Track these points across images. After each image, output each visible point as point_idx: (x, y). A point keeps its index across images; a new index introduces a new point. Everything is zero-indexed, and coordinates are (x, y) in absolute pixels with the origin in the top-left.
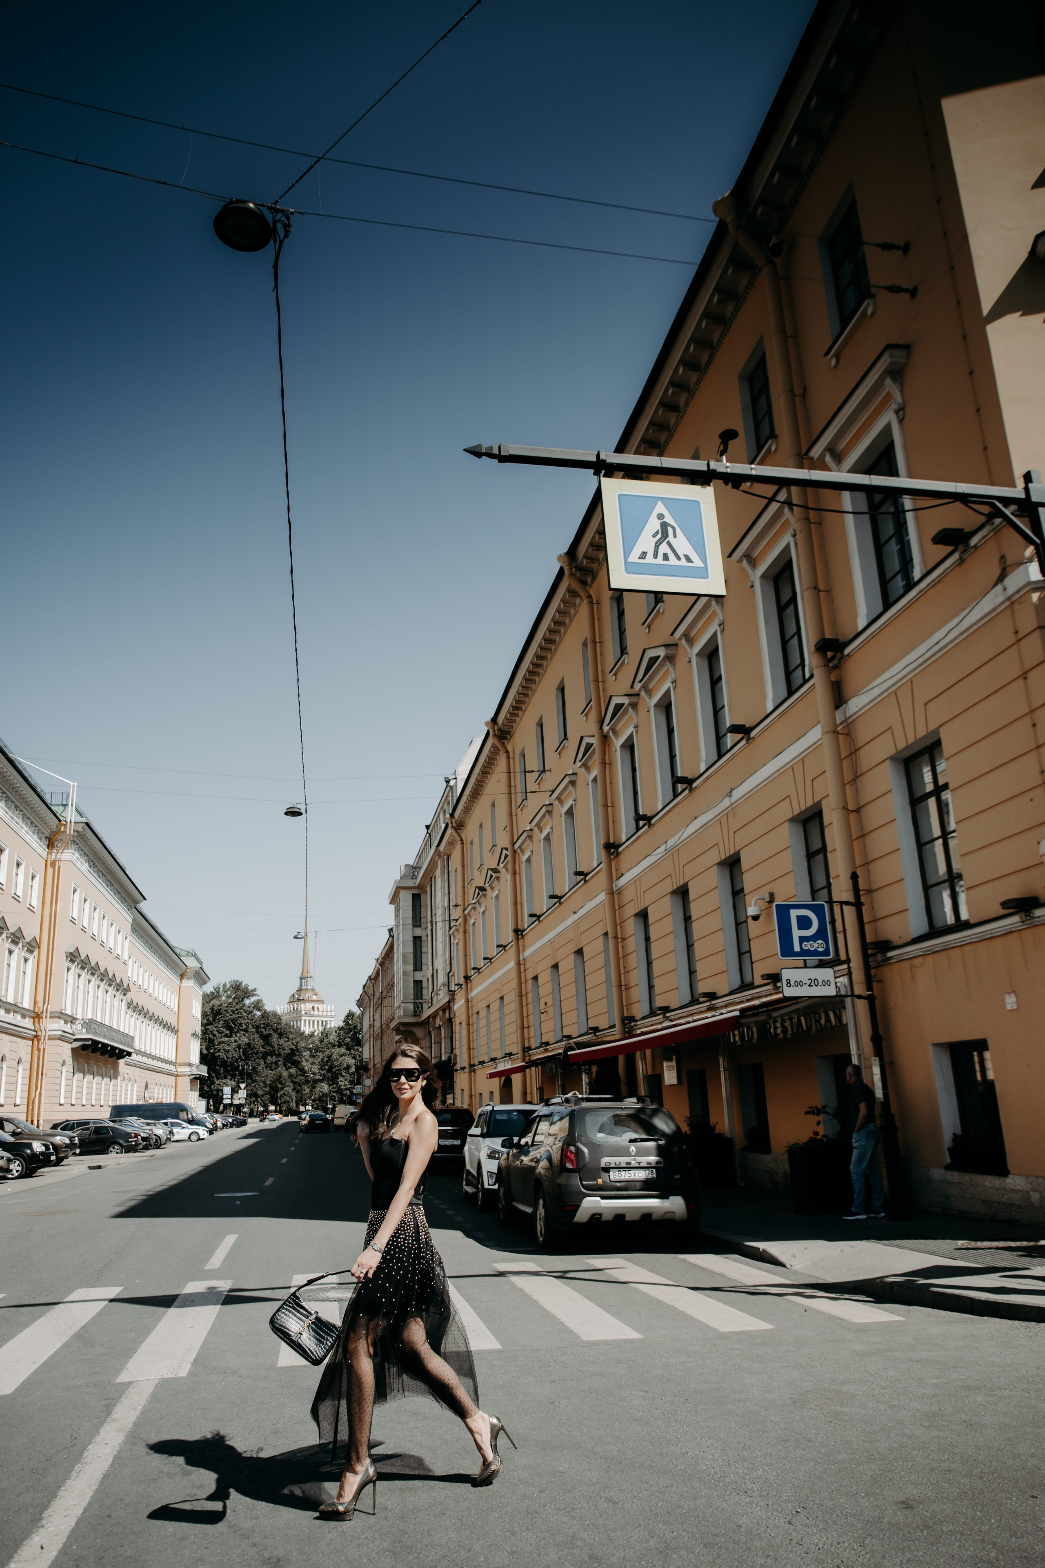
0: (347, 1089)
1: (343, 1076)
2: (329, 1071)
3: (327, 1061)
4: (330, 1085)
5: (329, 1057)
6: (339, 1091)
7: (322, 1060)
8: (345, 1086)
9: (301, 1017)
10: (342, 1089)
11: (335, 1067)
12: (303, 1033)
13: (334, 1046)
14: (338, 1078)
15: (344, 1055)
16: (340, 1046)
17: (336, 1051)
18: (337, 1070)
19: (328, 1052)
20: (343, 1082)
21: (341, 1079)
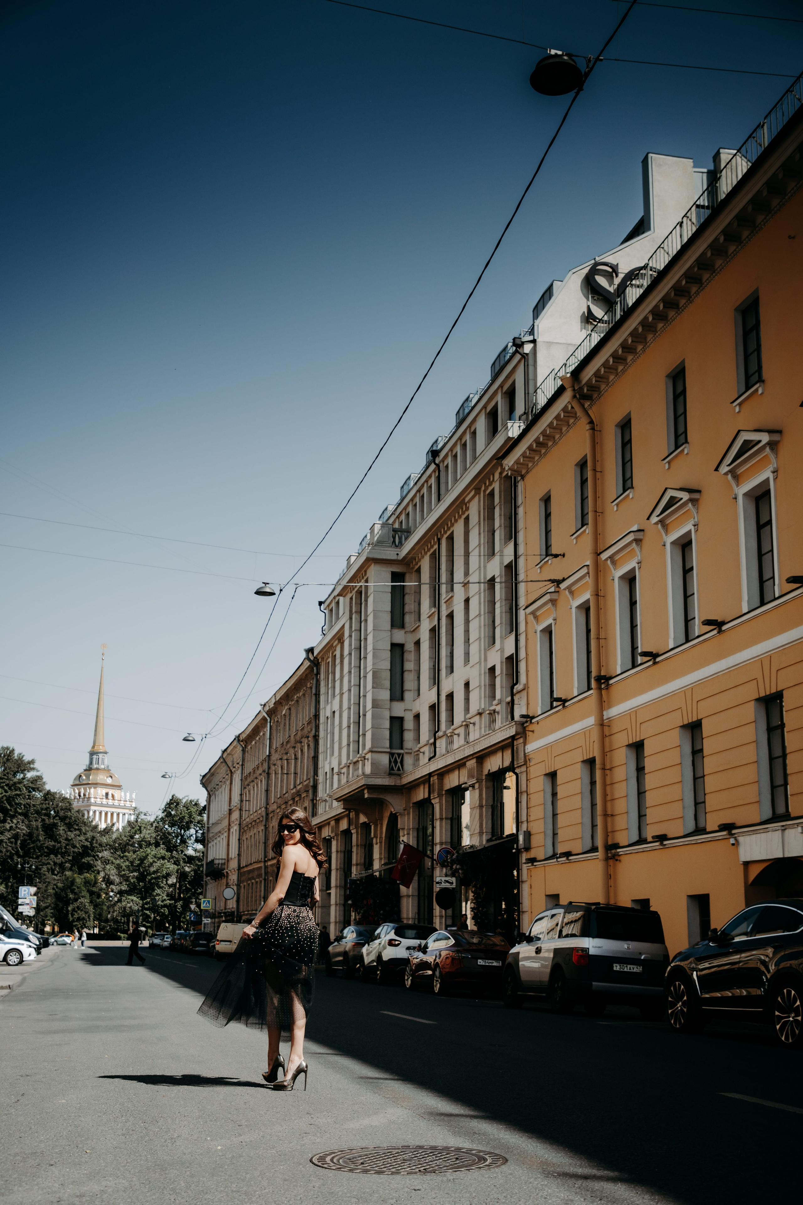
0: (165, 906)
1: (160, 887)
2: (142, 878)
3: (139, 865)
4: (142, 899)
5: (142, 860)
6: (154, 908)
7: (132, 863)
8: (162, 901)
9: (90, 806)
10: (158, 906)
11: (150, 874)
12: (96, 827)
13: (149, 844)
14: (154, 890)
15: (163, 858)
16: (157, 845)
17: (152, 851)
18: (152, 878)
19: (141, 853)
20: (161, 896)
21: (158, 891)
